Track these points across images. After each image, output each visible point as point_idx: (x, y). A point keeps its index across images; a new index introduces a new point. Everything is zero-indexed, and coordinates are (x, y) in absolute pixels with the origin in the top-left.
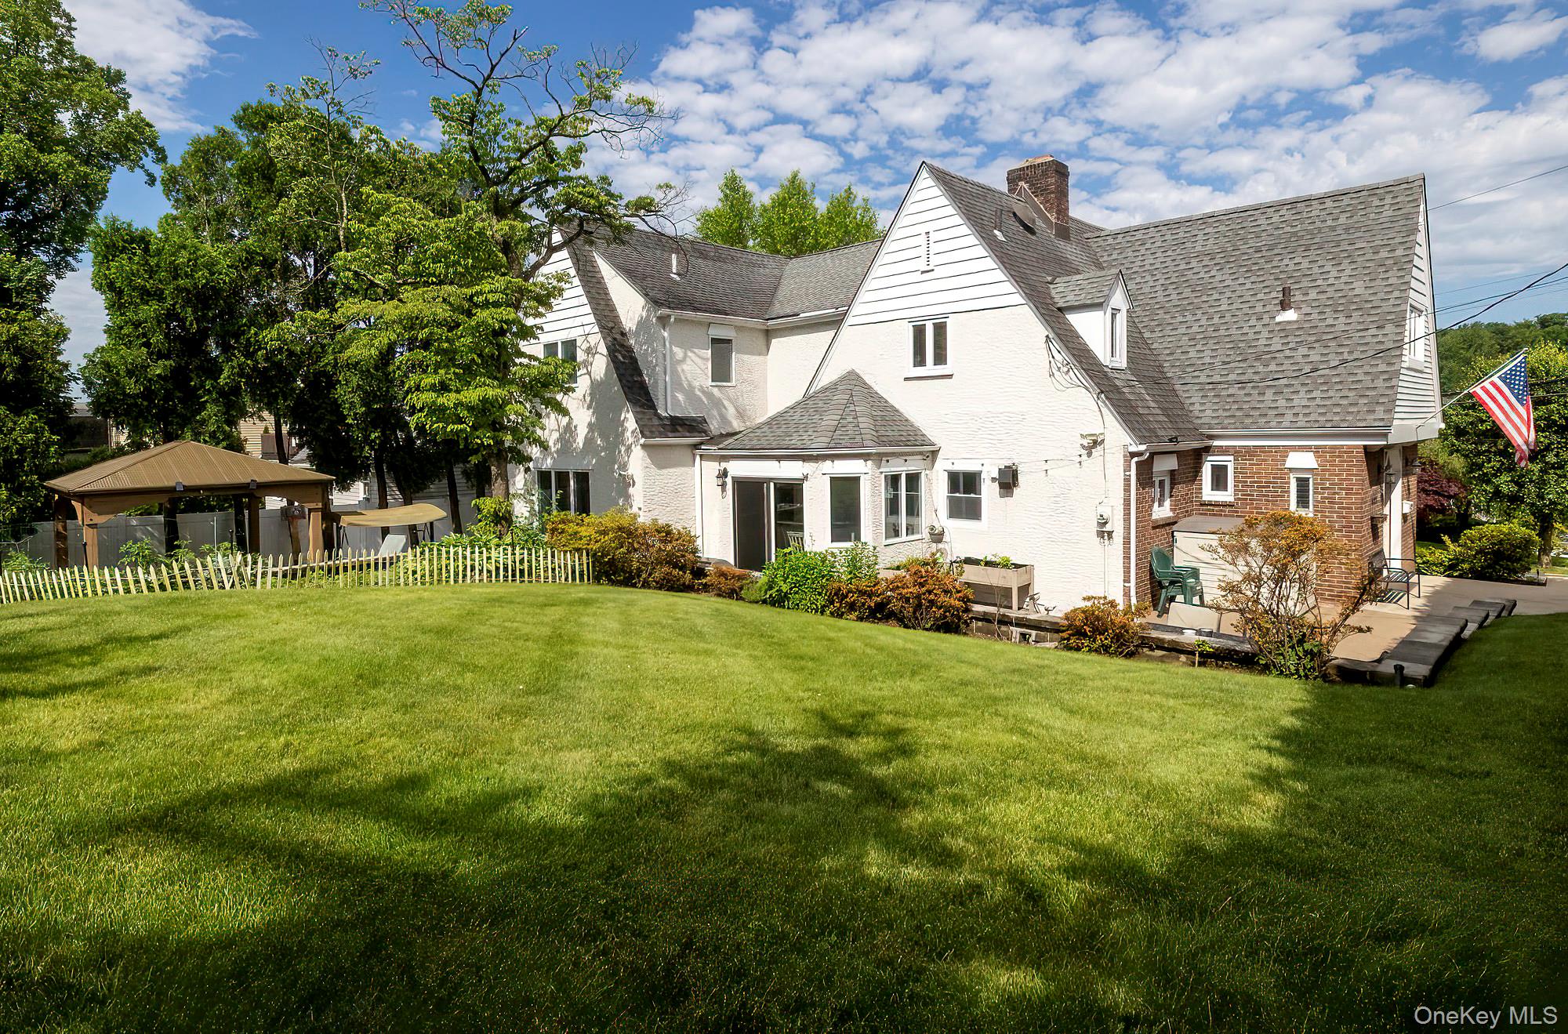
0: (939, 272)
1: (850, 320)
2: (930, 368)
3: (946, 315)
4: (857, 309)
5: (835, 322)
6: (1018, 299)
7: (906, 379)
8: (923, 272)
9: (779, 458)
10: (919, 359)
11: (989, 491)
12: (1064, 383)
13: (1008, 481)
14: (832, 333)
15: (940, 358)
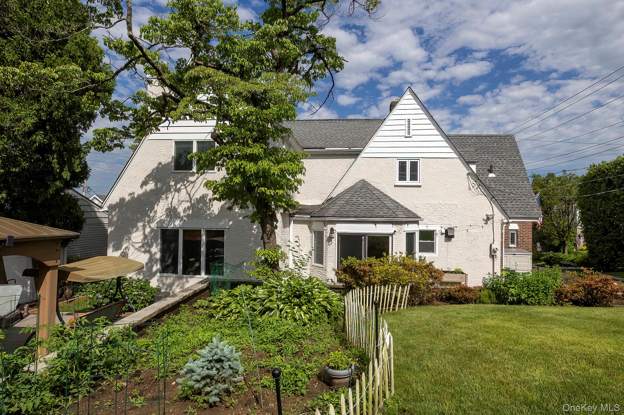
0: (414, 138)
1: (363, 155)
2: (408, 182)
3: (419, 158)
4: (367, 150)
5: (355, 155)
6: (454, 155)
7: (395, 186)
8: (406, 137)
9: (375, 223)
10: (402, 177)
11: (439, 240)
12: (475, 192)
13: (449, 236)
14: (353, 160)
15: (414, 177)
